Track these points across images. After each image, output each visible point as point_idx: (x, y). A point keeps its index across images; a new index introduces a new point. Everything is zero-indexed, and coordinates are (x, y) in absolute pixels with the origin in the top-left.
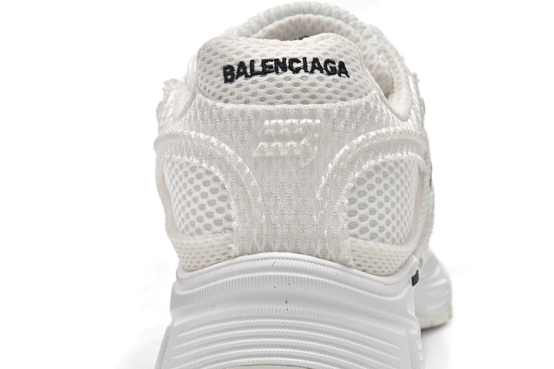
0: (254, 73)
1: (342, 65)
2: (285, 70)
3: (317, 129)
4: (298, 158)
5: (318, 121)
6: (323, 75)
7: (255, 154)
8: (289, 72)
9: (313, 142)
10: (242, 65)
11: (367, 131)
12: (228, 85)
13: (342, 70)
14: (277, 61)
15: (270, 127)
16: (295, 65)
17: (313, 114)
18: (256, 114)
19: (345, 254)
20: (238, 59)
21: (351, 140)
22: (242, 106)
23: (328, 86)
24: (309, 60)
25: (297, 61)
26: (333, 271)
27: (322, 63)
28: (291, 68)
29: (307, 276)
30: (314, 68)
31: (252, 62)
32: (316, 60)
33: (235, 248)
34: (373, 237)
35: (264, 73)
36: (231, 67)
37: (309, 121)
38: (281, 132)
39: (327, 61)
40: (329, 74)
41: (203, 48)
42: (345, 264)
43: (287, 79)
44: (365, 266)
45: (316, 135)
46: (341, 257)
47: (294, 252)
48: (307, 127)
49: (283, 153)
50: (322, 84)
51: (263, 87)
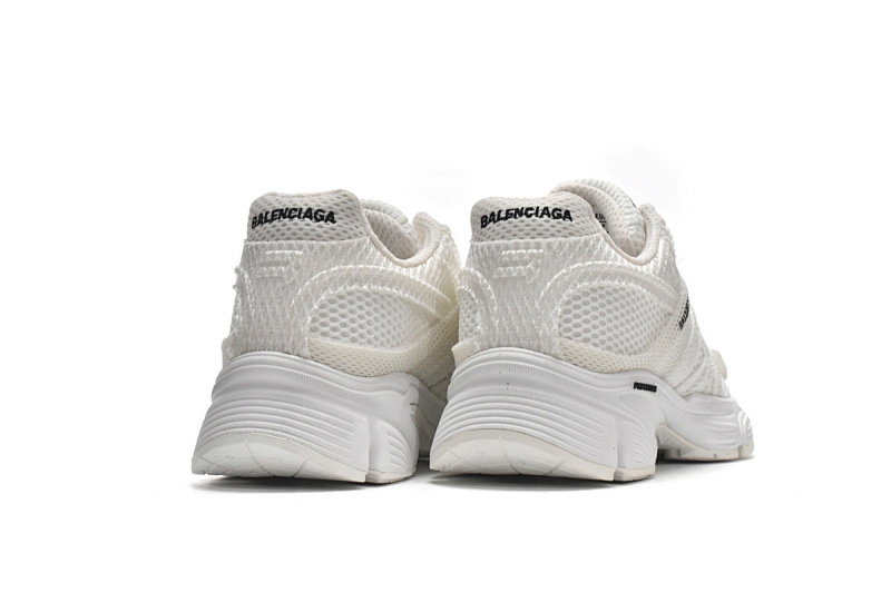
0: (499, 219)
1: (567, 213)
2: (521, 215)
3: (541, 256)
4: (524, 278)
5: (541, 251)
6: (551, 219)
7: (495, 276)
8: (524, 217)
9: (536, 266)
10: (493, 214)
11: (584, 261)
12: (484, 229)
13: (567, 215)
14: (517, 210)
15: (505, 256)
16: (530, 212)
17: (538, 246)
18: (498, 247)
19: (556, 350)
20: (491, 210)
21: (568, 266)
22: (490, 242)
23: (553, 226)
24: (541, 208)
25: (532, 209)
26: (544, 361)
27: (551, 210)
28: (526, 214)
29: (522, 364)
30: (543, 214)
31: (500, 211)
32: (546, 208)
33: (478, 345)
34: (586, 340)
35: (506, 218)
36: (485, 217)
37: (535, 251)
38: (514, 259)
39: (555, 210)
40: (555, 218)
41: (475, 206)
42: (556, 357)
43: (522, 221)
44: (575, 361)
45: (539, 261)
46: (553, 351)
47: (517, 347)
48: (533, 255)
49: (514, 275)
50: (547, 225)
51: (504, 228)
